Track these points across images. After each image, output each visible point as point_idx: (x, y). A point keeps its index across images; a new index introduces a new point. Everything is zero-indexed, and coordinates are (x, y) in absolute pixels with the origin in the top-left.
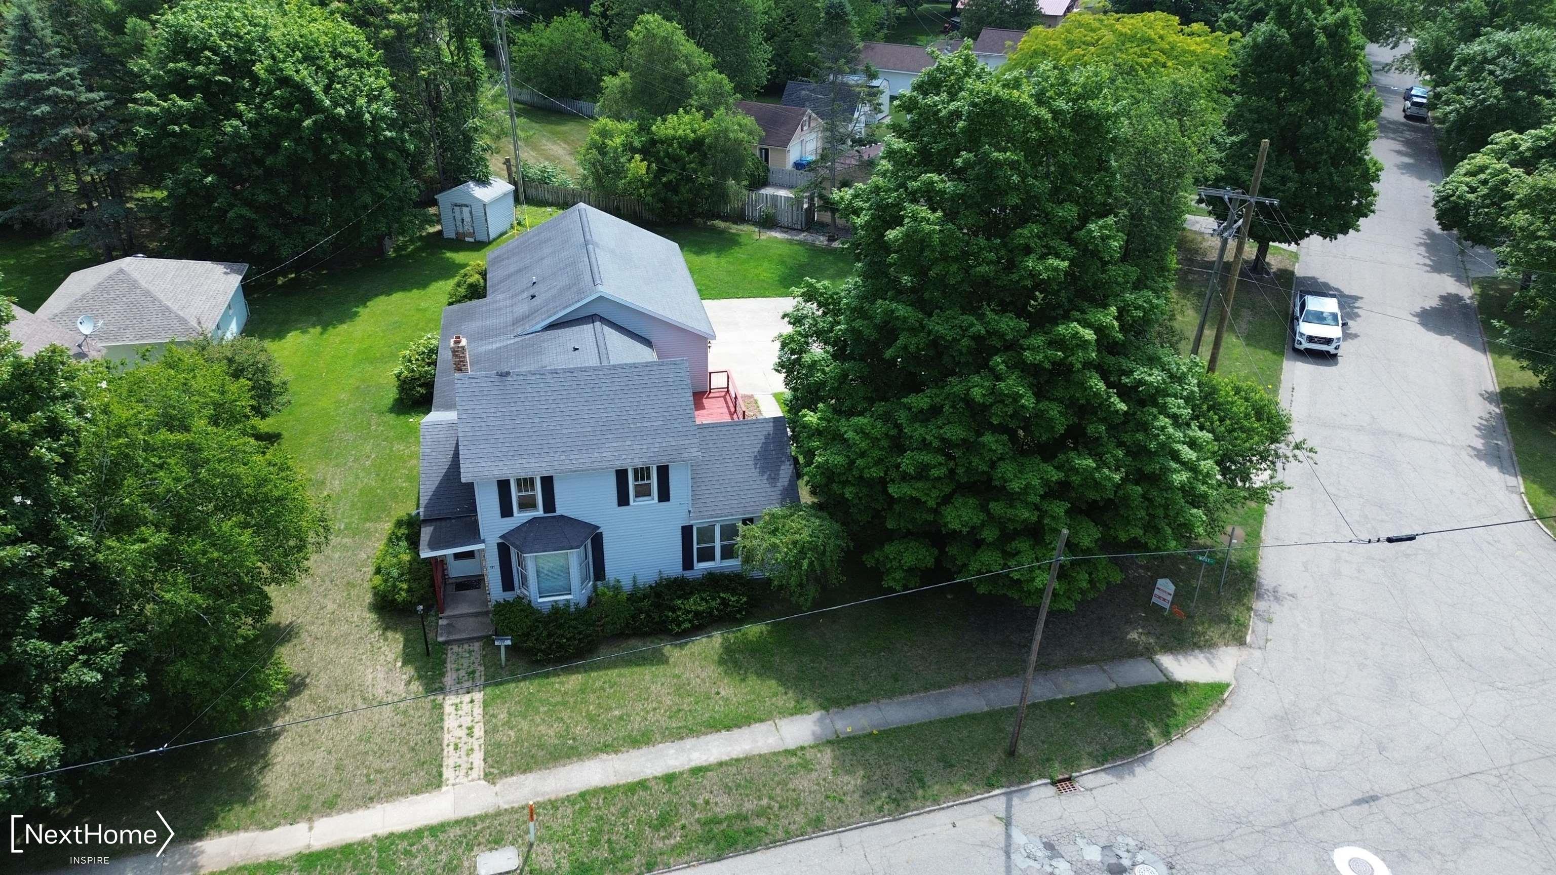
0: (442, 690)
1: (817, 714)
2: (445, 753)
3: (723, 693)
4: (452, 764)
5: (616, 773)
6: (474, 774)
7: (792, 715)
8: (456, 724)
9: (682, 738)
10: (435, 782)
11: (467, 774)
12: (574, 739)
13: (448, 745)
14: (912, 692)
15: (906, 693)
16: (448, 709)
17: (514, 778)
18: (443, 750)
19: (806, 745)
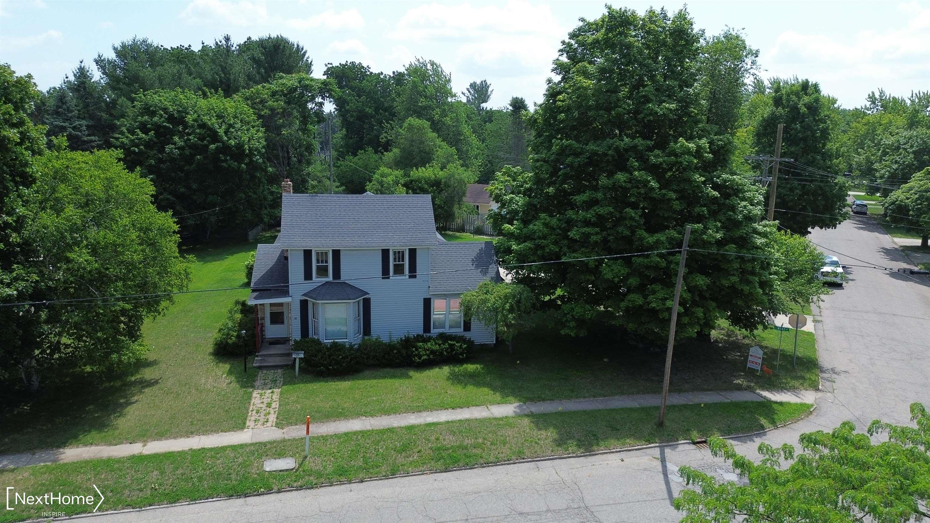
0: (253, 387)
1: (517, 404)
2: (250, 414)
3: (449, 392)
4: (253, 418)
5: (371, 426)
6: (269, 424)
7: (499, 404)
8: (259, 402)
9: (420, 411)
10: (241, 426)
11: (263, 424)
12: (343, 409)
13: (252, 411)
14: (585, 397)
15: (580, 397)
16: (254, 395)
17: (297, 427)
18: (248, 413)
19: (509, 416)
